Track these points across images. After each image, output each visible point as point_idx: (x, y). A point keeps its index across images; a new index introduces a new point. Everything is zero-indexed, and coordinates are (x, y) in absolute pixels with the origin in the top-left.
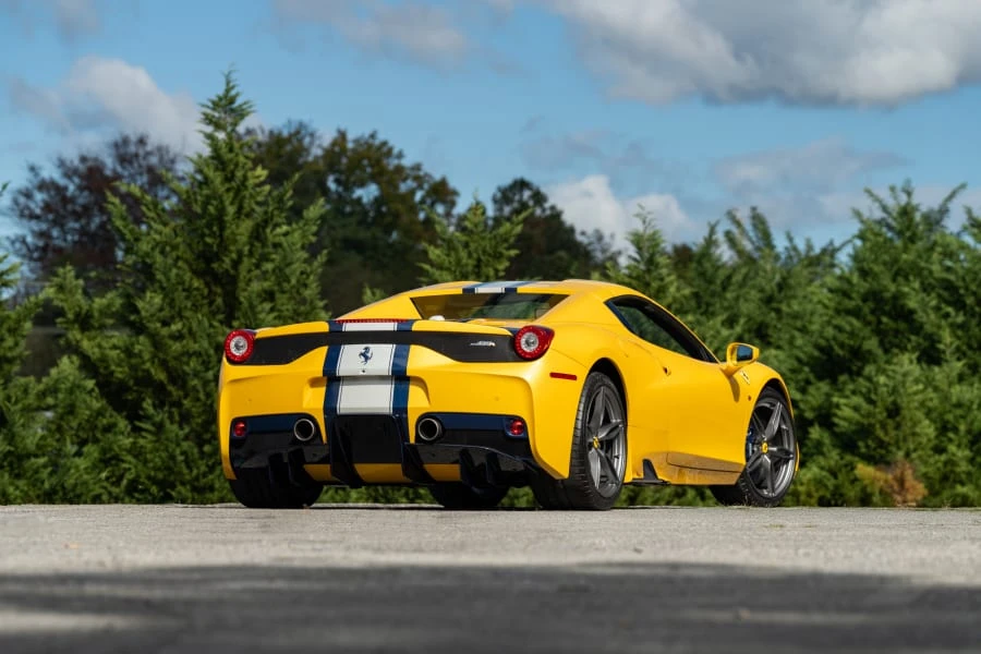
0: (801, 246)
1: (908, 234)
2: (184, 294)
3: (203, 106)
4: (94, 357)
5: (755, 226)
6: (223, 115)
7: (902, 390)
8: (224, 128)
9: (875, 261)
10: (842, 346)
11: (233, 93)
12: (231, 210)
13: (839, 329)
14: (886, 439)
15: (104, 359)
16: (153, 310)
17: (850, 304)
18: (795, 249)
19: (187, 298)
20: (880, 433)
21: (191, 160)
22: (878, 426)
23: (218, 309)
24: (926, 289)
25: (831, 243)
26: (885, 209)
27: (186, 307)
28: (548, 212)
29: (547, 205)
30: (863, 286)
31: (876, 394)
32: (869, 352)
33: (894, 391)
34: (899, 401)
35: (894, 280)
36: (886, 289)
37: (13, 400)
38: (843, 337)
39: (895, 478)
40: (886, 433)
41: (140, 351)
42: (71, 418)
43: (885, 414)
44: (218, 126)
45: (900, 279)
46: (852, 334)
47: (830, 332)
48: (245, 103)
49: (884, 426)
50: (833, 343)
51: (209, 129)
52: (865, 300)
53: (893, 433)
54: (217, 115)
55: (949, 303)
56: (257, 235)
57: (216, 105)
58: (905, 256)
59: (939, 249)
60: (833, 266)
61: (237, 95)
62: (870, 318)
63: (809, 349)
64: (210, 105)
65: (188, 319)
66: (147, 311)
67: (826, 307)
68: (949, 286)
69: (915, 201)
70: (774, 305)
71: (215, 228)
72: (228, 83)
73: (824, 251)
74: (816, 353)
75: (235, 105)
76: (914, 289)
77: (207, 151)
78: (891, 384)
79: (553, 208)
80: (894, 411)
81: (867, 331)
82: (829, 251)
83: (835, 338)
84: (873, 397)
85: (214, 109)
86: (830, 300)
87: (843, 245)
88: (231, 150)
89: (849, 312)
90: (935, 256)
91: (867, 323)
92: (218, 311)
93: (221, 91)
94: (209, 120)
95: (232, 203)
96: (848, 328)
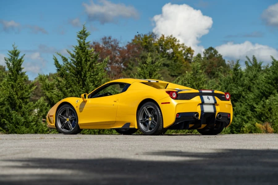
2: (72, 81)
3: (77, 33)
4: (49, 97)
5: (253, 60)
6: (82, 35)
7: (272, 104)
8: (82, 39)
10: (267, 92)
11: (85, 30)
12: (84, 60)
13: (266, 87)
14: (268, 116)
15: (52, 97)
16: (63, 85)
17: (270, 81)
19: (73, 82)
20: (266, 115)
21: (74, 47)
22: (266, 113)
23: (81, 84)
27: (72, 84)
28: (218, 56)
29: (218, 54)
30: (273, 76)
31: (265, 105)
33: (270, 104)
34: (271, 107)
37: (26, 108)
38: (267, 89)
39: (265, 127)
40: (268, 115)
41: (60, 95)
42: (41, 113)
43: (268, 110)
44: (81, 38)
46: (270, 89)
47: (264, 88)
48: (88, 32)
49: (267, 113)
50: (264, 91)
51: (79, 39)
52: (273, 80)
53: (270, 115)
54: (81, 35)
56: (90, 66)
57: (80, 33)
61: (86, 30)
62: (275, 85)
63: (259, 93)
64: (79, 33)
65: (73, 87)
66: (62, 86)
67: (263, 82)
70: (253, 81)
71: (80, 65)
72: (84, 27)
74: (261, 94)
75: (85, 33)
77: (78, 45)
78: (269, 102)
79: (220, 55)
80: (270, 109)
81: (273, 88)
83: (265, 90)
84: (264, 105)
85: (80, 34)
86: (264, 80)
88: (84, 45)
89: (269, 83)
91: (274, 86)
92: (80, 86)
93: (82, 30)
94: (79, 37)
95: (84, 58)
96: (269, 87)
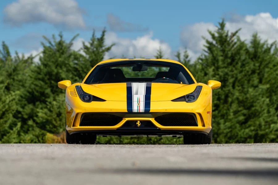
0: (20, 56)
1: (61, 51)
5: (4, 49)
7: (62, 107)
9: (49, 61)
10: (37, 91)
13: (36, 85)
14: (56, 125)
17: (40, 76)
18: (18, 57)
20: (54, 122)
22: (53, 120)
24: (68, 71)
25: (31, 55)
26: (50, 43)
30: (45, 70)
31: (53, 108)
32: (47, 94)
33: (59, 107)
34: (61, 111)
35: (56, 68)
36: (53, 71)
38: (37, 88)
39: (61, 139)
40: (56, 123)
43: (56, 116)
45: (58, 68)
46: (41, 87)
47: (33, 86)
49: (55, 120)
50: (34, 90)
52: (46, 75)
53: (59, 122)
55: (76, 76)
58: (60, 59)
59: (72, 57)
60: (32, 63)
62: (47, 81)
63: (25, 93)
67: (31, 77)
68: (76, 70)
69: (63, 40)
70: (12, 77)
73: (29, 58)
74: (28, 94)
76: (64, 71)
78: (58, 105)
80: (59, 115)
81: (46, 86)
82: (31, 58)
83: (35, 89)
84: (52, 109)
86: (33, 75)
87: (36, 56)
89: (39, 79)
90: (71, 59)
91: (46, 83)
96: (40, 85)
